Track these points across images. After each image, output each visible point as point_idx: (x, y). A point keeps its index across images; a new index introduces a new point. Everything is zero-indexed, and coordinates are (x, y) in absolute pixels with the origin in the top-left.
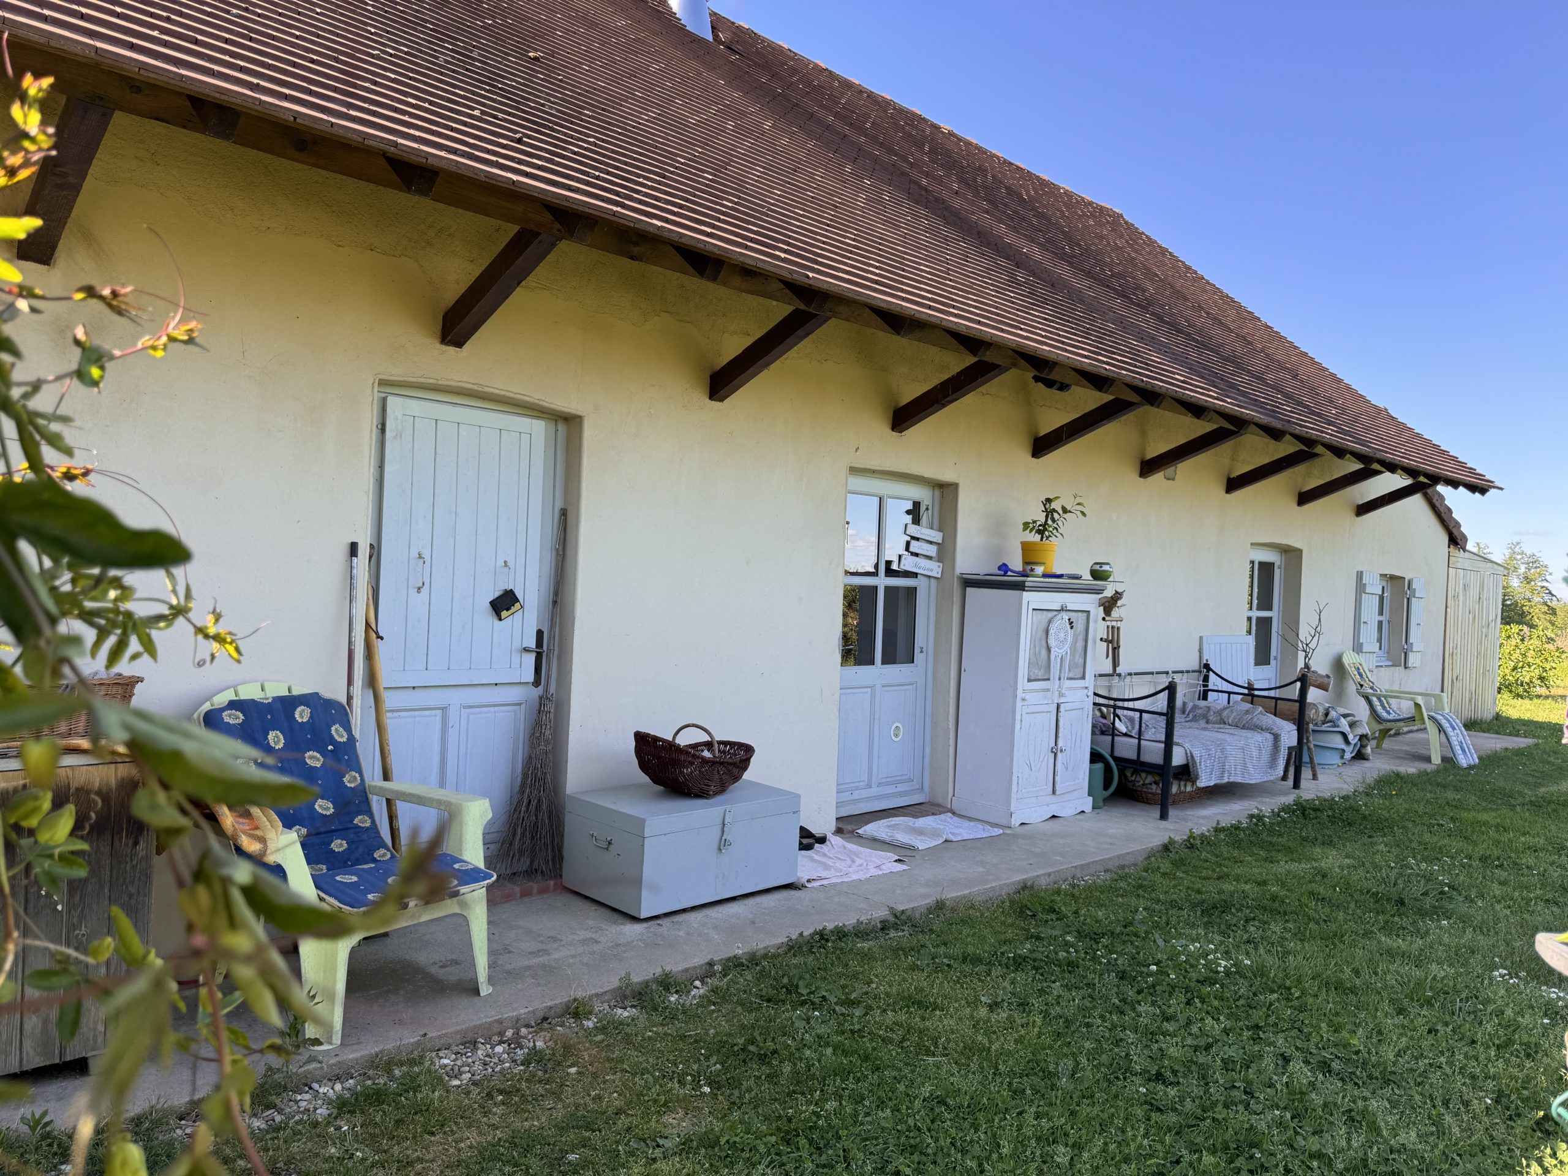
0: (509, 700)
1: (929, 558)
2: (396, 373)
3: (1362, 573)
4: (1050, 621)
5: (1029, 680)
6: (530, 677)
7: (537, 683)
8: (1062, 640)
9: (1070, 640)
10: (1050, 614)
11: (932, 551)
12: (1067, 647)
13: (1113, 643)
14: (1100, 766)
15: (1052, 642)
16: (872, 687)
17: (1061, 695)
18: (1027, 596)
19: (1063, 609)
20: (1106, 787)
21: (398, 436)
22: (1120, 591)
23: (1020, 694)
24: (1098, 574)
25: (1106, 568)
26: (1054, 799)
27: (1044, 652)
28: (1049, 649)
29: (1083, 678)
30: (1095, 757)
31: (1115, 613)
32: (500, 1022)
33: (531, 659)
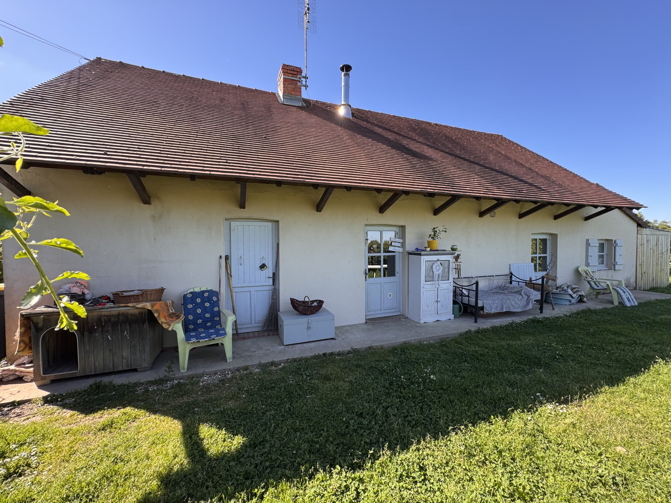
0: (267, 289)
1: (399, 247)
2: (229, 217)
3: (588, 239)
4: (433, 264)
5: (426, 281)
6: (271, 283)
7: (273, 285)
8: (437, 270)
9: (441, 269)
10: (433, 262)
11: (399, 245)
12: (440, 271)
13: (458, 270)
14: (457, 306)
15: (434, 270)
16: (381, 283)
17: (439, 285)
18: (423, 257)
19: (438, 260)
20: (460, 312)
21: (234, 230)
22: (459, 254)
23: (422, 285)
24: (453, 249)
25: (455, 247)
26: (438, 315)
27: (431, 273)
28: (433, 272)
29: (449, 280)
30: (455, 302)
31: (459, 260)
32: (225, 369)
33: (271, 280)
